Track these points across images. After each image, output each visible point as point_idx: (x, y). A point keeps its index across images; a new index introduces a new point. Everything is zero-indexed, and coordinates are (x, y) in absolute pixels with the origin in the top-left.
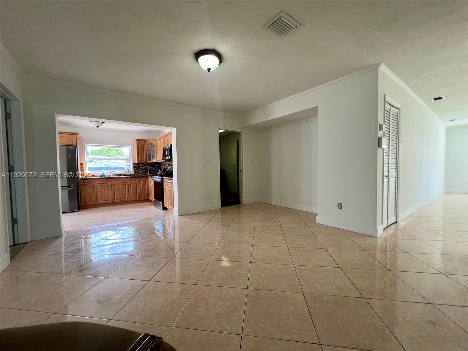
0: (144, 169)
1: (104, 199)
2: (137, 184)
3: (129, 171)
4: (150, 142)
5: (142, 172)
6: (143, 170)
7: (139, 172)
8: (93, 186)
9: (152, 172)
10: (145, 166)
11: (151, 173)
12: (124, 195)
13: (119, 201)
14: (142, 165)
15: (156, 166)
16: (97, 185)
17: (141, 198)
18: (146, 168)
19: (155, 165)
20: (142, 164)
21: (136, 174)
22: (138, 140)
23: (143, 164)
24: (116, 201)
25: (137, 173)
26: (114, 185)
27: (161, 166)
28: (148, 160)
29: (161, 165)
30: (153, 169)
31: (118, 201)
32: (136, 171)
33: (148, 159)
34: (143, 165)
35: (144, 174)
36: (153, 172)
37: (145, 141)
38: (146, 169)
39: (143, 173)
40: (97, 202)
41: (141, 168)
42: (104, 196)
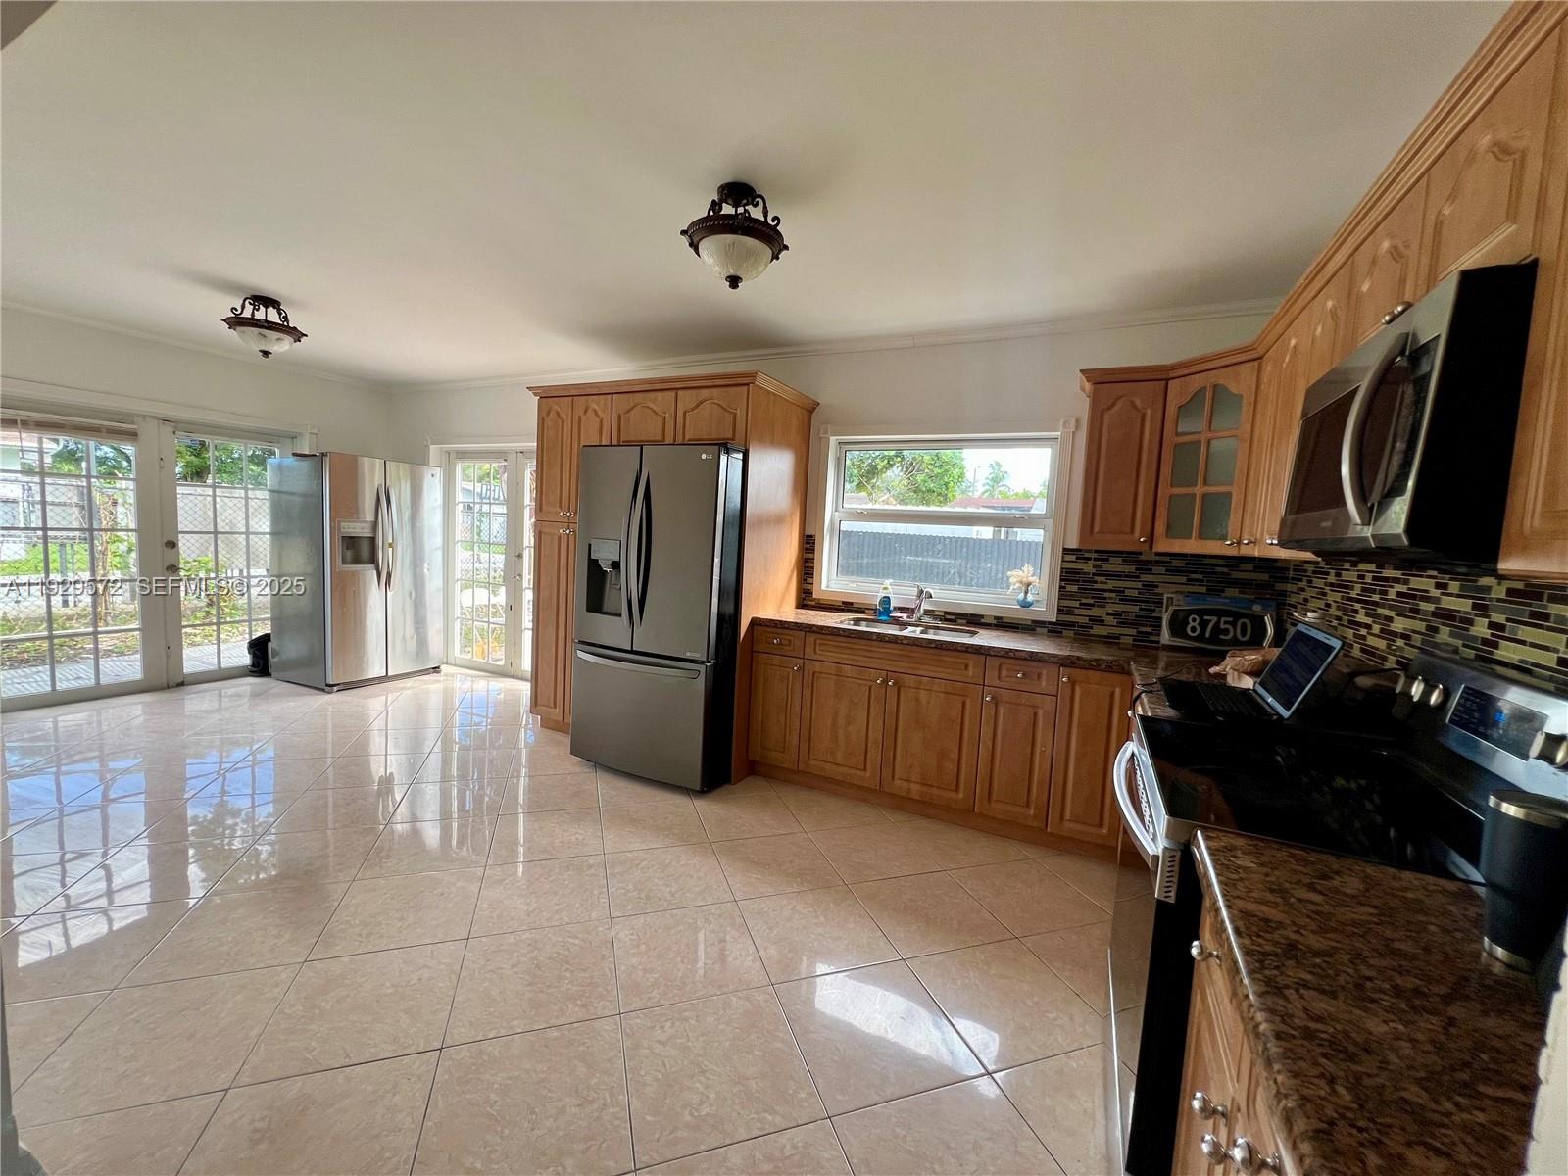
0: (1135, 593)
1: (840, 757)
2: (1040, 712)
3: (1030, 598)
4: (1197, 382)
5: (1114, 615)
6: (1125, 600)
7: (1096, 612)
8: (802, 669)
9: (1193, 623)
10: (1149, 571)
11: (1186, 637)
12: (950, 767)
13: (916, 790)
14: (1127, 569)
15: (1235, 583)
16: (818, 667)
17: (1062, 818)
18: (1150, 586)
19: (1235, 575)
20: (1125, 562)
21: (1072, 625)
22: (1103, 381)
23: (1130, 556)
24: (899, 786)
25: (1081, 617)
26: (898, 685)
27: (1289, 587)
28: (1168, 535)
29: (1285, 580)
30: (1212, 603)
31: (909, 791)
32: (1077, 604)
33: (1169, 527)
34: (1132, 569)
35: (1134, 632)
36: (1204, 625)
37: (1160, 377)
38: (1150, 599)
39: (1122, 624)
40: (813, 762)
41: (1111, 584)
42: (841, 737)
